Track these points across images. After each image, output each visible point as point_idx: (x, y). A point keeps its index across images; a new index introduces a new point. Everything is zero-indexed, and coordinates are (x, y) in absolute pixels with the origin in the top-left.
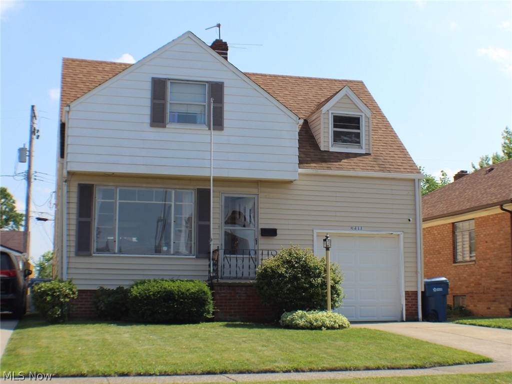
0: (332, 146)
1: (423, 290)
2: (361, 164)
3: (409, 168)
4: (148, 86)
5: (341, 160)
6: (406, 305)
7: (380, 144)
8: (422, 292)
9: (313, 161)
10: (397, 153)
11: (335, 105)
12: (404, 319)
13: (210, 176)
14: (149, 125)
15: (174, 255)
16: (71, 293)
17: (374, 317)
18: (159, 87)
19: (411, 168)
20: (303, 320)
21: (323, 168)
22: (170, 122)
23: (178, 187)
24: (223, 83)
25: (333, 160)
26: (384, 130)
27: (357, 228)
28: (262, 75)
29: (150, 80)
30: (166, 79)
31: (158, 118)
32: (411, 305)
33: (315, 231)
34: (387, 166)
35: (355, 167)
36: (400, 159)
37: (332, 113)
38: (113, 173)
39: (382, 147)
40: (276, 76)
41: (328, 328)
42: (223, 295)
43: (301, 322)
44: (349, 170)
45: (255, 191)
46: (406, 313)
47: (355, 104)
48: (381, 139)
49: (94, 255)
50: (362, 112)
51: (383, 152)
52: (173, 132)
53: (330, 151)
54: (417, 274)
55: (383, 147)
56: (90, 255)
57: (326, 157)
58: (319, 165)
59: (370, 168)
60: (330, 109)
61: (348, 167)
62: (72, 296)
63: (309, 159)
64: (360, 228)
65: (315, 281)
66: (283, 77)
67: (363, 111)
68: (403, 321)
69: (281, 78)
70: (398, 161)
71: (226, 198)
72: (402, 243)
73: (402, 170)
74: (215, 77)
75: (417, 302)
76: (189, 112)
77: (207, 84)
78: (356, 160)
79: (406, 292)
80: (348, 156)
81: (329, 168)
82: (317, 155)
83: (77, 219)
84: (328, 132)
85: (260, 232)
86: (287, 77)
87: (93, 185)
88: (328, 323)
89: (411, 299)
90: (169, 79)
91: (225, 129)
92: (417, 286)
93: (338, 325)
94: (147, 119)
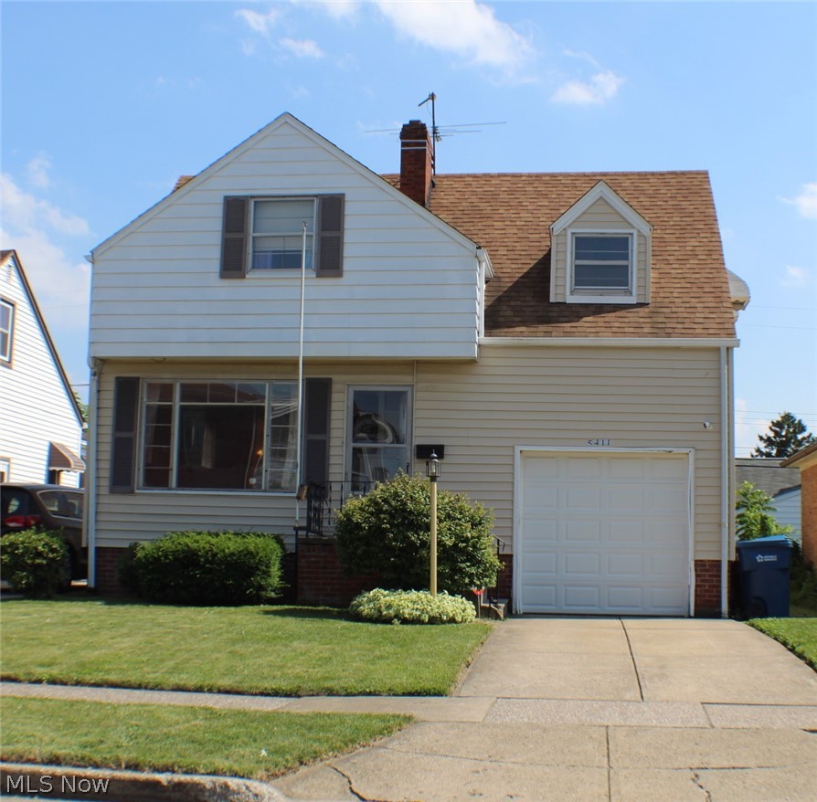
0: (572, 293)
1: (733, 559)
2: (616, 325)
3: (716, 326)
4: (218, 211)
5: (582, 317)
6: (697, 586)
7: (679, 285)
8: (731, 564)
9: (523, 323)
10: (704, 300)
11: (579, 218)
12: (692, 614)
13: (298, 357)
14: (218, 275)
15: (265, 491)
16: (46, 550)
17: (637, 606)
18: (235, 210)
19: (721, 326)
20: (371, 605)
21: (535, 334)
22: (253, 267)
23: (274, 377)
24: (343, 195)
25: (566, 319)
26: (704, 257)
27: (601, 442)
28: (514, 176)
29: (222, 201)
30: (247, 197)
31: (233, 263)
32: (709, 586)
33: (518, 449)
34: (668, 325)
35: (603, 329)
36: (707, 310)
37: (573, 234)
38: (165, 358)
39: (679, 290)
40: (538, 176)
41: (405, 621)
42: (313, 559)
43: (366, 609)
44: (586, 335)
45: (407, 379)
46: (696, 601)
47: (619, 214)
48: (685, 275)
49: (137, 491)
50: (633, 227)
51: (677, 300)
52: (261, 285)
53: (567, 302)
54: (721, 529)
55: (684, 290)
56: (132, 492)
57: (554, 314)
58: (532, 329)
59: (632, 330)
60: (569, 226)
61: (589, 330)
62: (51, 555)
63: (518, 319)
64: (606, 442)
65: (419, 535)
66: (553, 176)
67: (634, 225)
68: (690, 617)
69: (548, 178)
70: (698, 315)
71: (356, 393)
72: (691, 468)
73: (698, 331)
74: (329, 187)
75: (720, 581)
76: (287, 249)
77: (315, 199)
78: (610, 317)
79: (696, 561)
80: (599, 309)
81: (548, 334)
82: (537, 311)
83: (113, 435)
84: (565, 269)
85: (414, 452)
86: (561, 174)
87: (138, 378)
88: (407, 613)
89: (710, 576)
90: (252, 197)
91: (345, 274)
92: (720, 551)
93: (427, 616)
94: (216, 266)
